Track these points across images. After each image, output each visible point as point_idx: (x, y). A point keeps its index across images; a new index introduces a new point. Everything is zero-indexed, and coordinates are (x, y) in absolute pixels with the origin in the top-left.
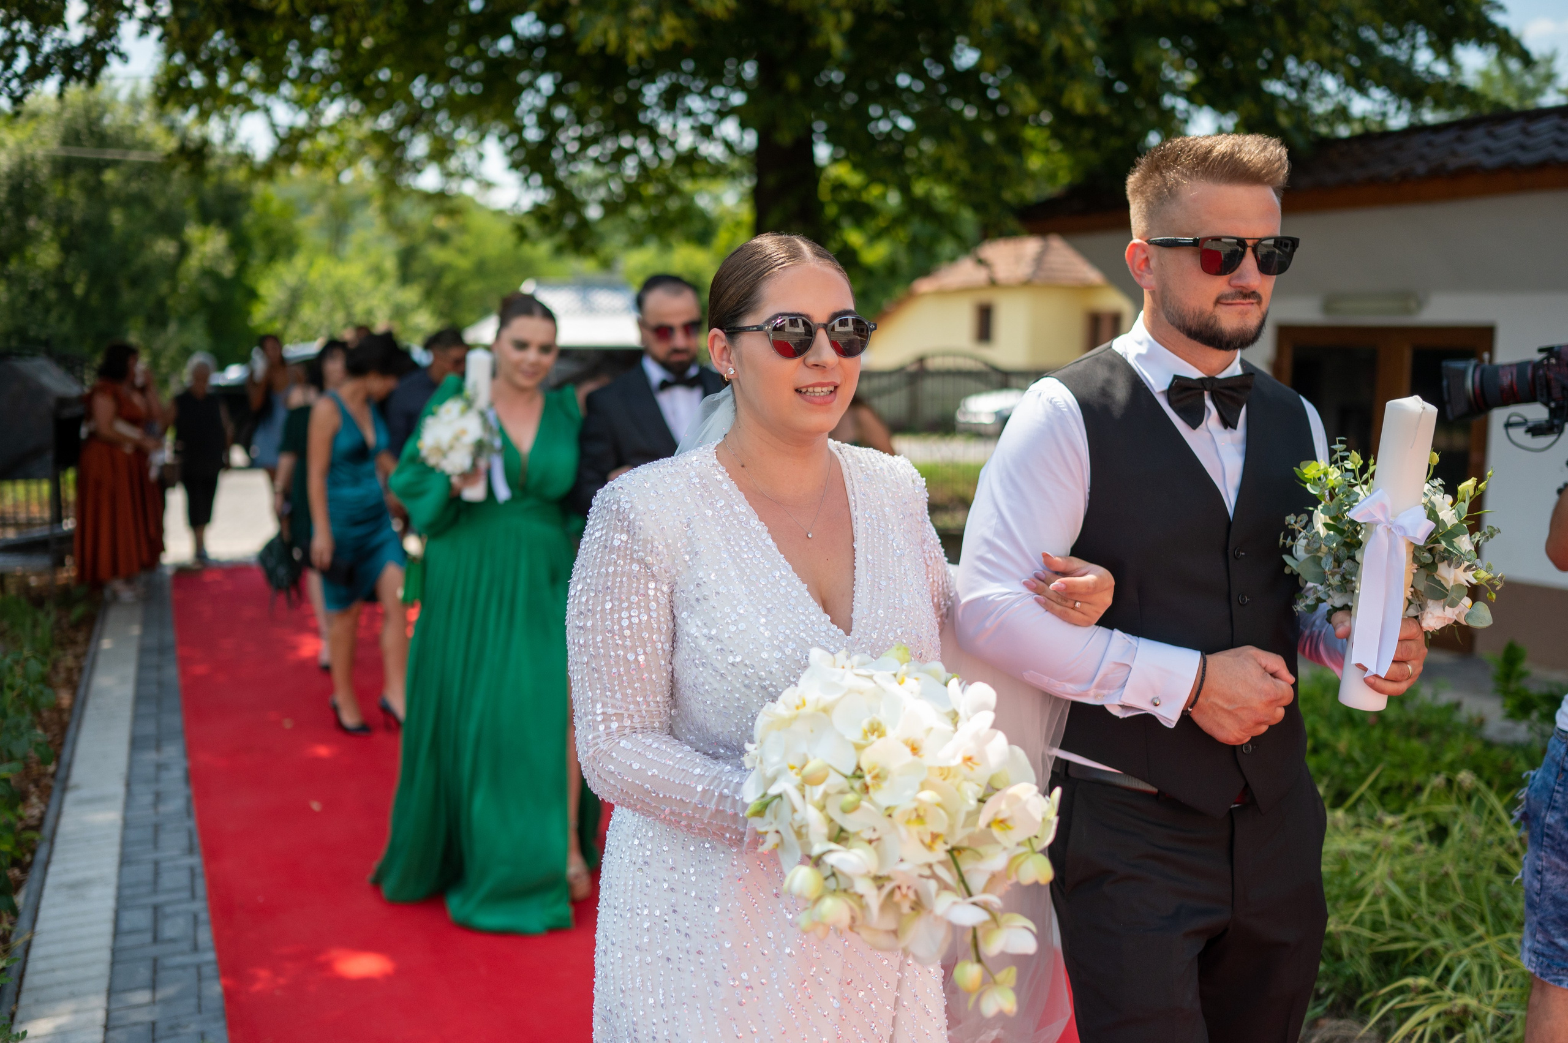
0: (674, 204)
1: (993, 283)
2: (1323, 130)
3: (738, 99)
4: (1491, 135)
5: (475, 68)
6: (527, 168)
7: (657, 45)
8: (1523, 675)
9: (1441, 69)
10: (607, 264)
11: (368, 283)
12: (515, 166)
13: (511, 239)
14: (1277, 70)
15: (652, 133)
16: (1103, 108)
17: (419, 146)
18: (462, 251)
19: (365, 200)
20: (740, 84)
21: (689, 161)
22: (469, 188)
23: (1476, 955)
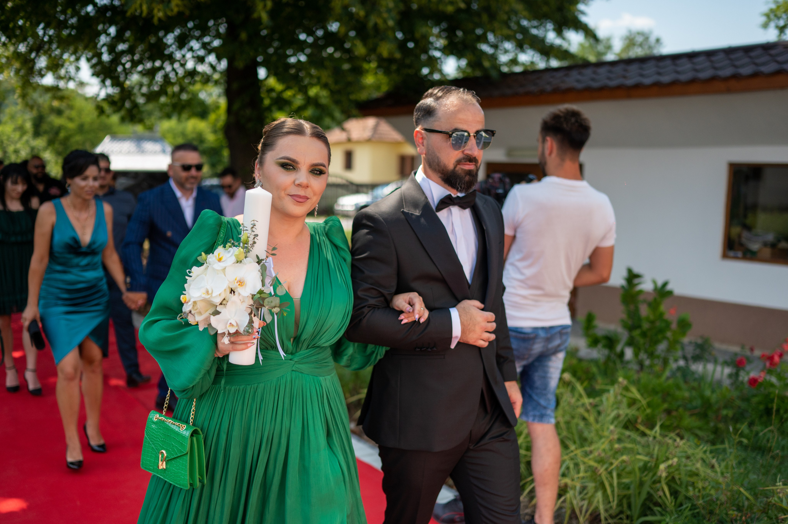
0: (184, 97)
1: (349, 140)
2: (505, 69)
3: (216, 43)
4: (580, 74)
5: (73, 21)
6: (102, 76)
7: (169, 13)
8: (595, 327)
9: (558, 41)
10: (150, 128)
11: (17, 135)
12: (96, 74)
13: (95, 113)
14: (484, 40)
15: (171, 59)
16: (398, 55)
17: (42, 62)
18: (70, 119)
19: (13, 91)
20: (218, 36)
21: (193, 73)
22: (71, 85)
23: (572, 459)
